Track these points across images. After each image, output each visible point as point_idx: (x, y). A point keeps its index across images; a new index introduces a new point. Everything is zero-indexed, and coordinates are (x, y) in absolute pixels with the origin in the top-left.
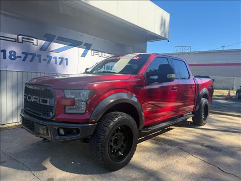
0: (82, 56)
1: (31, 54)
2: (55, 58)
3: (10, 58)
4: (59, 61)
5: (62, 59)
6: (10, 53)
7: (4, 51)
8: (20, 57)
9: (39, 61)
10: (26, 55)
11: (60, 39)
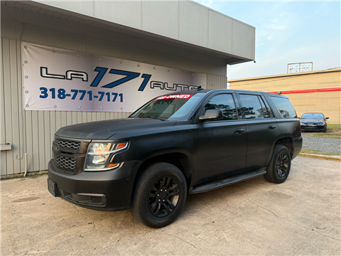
0: (139, 90)
1: (80, 91)
2: (108, 94)
3: (59, 96)
4: (112, 97)
5: (116, 95)
6: (59, 91)
7: (53, 90)
8: (69, 95)
9: (91, 99)
10: (76, 92)
11: (113, 72)
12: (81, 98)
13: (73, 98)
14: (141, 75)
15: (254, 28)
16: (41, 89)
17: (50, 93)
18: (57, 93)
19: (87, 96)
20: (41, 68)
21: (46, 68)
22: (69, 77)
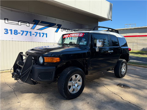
0: (55, 32)
1: (26, 31)
5: (44, 34)
6: (14, 31)
7: (11, 30)
9: (31, 35)
11: (43, 22)
12: (26, 35)
13: (22, 35)
14: (56, 25)
16: (5, 29)
17: (9, 32)
19: (29, 34)
20: (5, 19)
21: (8, 19)
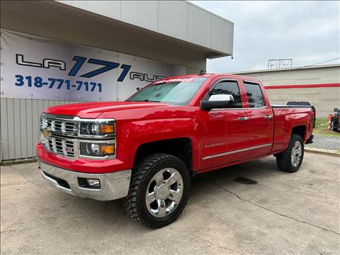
1: (58, 80)
2: (86, 84)
3: (36, 85)
4: (90, 87)
5: (94, 84)
6: (36, 79)
7: (29, 78)
8: (47, 84)
9: (68, 88)
10: (53, 81)
11: (92, 61)
12: (59, 87)
13: (51, 87)
15: (233, 24)
16: (17, 76)
17: (26, 81)
18: (33, 82)
19: (64, 85)
20: (17, 55)
21: (23, 56)
22: (46, 65)
